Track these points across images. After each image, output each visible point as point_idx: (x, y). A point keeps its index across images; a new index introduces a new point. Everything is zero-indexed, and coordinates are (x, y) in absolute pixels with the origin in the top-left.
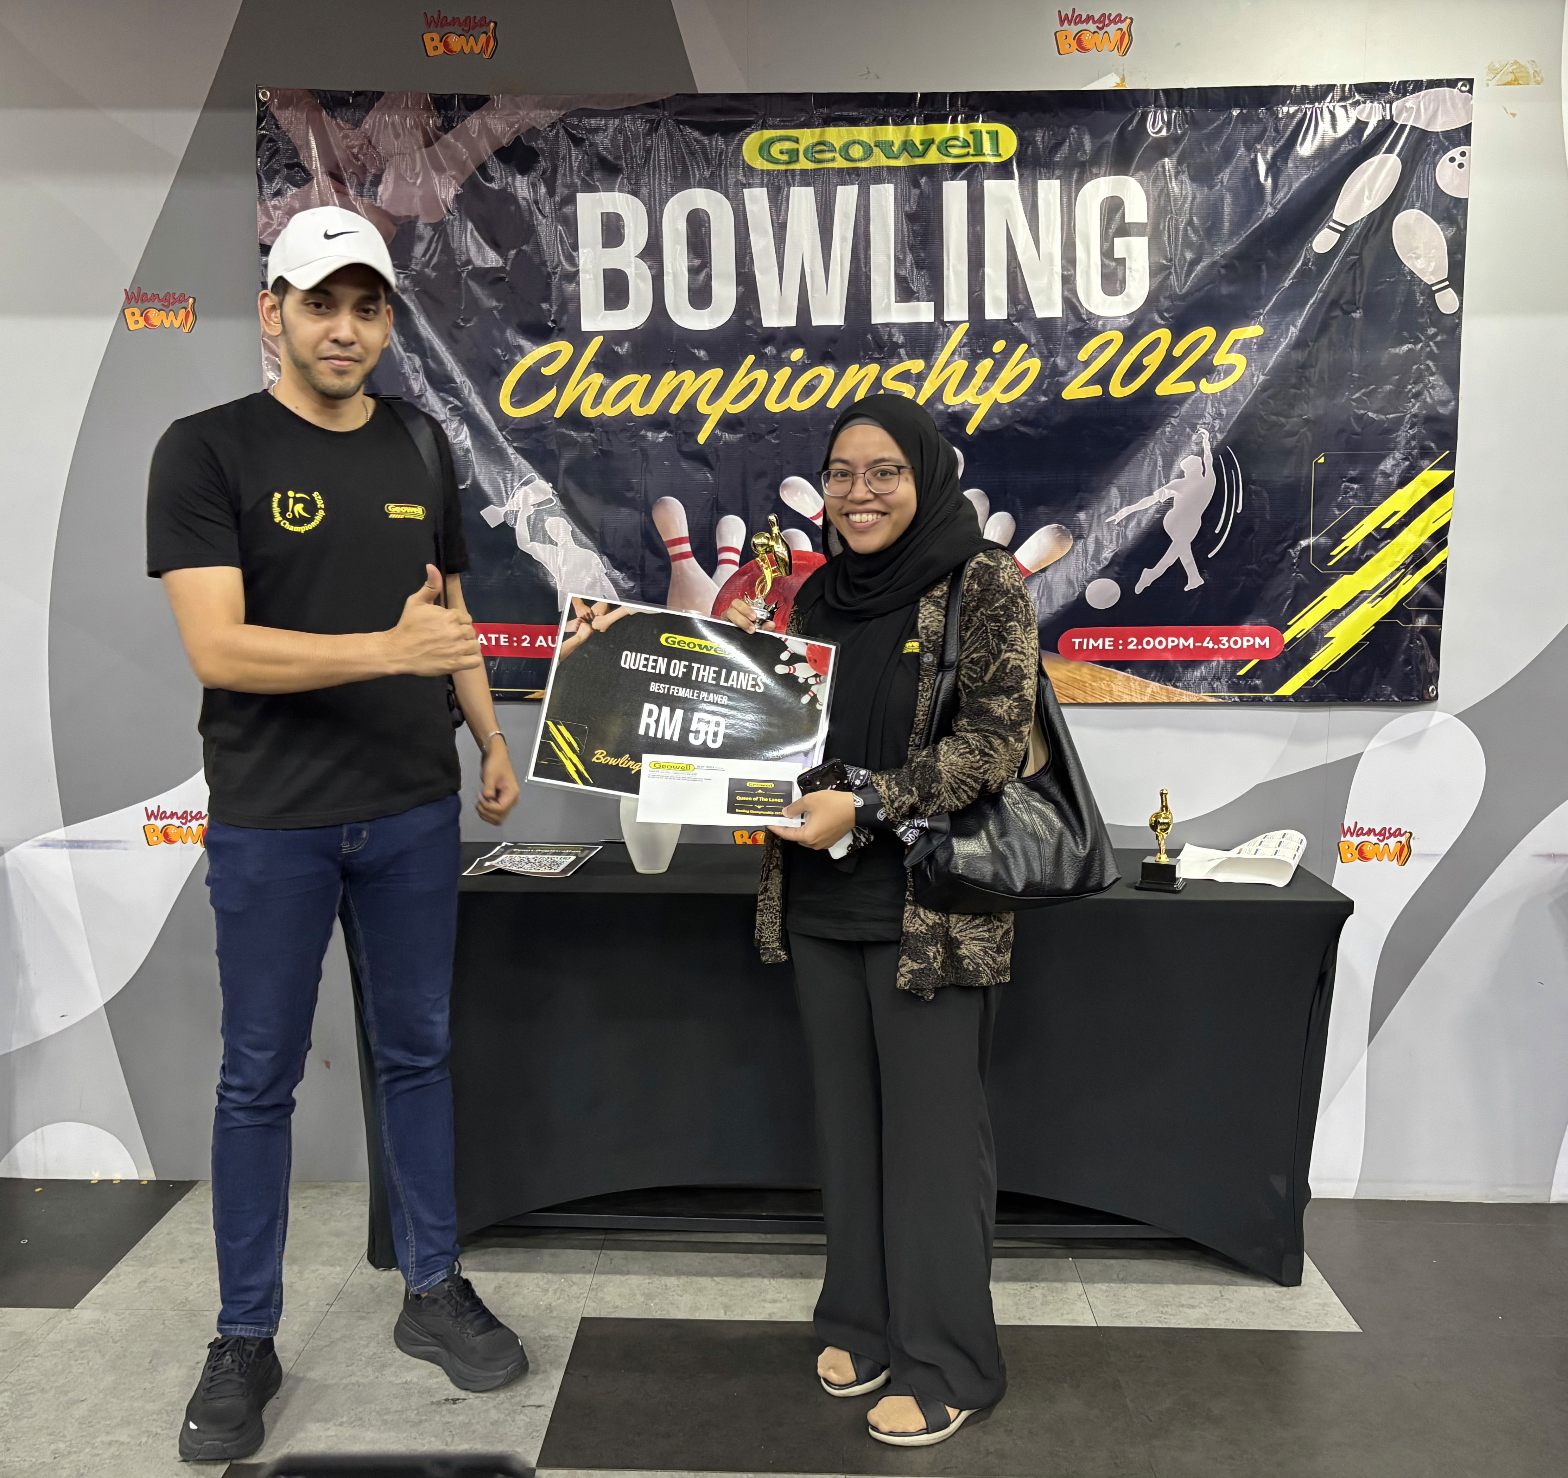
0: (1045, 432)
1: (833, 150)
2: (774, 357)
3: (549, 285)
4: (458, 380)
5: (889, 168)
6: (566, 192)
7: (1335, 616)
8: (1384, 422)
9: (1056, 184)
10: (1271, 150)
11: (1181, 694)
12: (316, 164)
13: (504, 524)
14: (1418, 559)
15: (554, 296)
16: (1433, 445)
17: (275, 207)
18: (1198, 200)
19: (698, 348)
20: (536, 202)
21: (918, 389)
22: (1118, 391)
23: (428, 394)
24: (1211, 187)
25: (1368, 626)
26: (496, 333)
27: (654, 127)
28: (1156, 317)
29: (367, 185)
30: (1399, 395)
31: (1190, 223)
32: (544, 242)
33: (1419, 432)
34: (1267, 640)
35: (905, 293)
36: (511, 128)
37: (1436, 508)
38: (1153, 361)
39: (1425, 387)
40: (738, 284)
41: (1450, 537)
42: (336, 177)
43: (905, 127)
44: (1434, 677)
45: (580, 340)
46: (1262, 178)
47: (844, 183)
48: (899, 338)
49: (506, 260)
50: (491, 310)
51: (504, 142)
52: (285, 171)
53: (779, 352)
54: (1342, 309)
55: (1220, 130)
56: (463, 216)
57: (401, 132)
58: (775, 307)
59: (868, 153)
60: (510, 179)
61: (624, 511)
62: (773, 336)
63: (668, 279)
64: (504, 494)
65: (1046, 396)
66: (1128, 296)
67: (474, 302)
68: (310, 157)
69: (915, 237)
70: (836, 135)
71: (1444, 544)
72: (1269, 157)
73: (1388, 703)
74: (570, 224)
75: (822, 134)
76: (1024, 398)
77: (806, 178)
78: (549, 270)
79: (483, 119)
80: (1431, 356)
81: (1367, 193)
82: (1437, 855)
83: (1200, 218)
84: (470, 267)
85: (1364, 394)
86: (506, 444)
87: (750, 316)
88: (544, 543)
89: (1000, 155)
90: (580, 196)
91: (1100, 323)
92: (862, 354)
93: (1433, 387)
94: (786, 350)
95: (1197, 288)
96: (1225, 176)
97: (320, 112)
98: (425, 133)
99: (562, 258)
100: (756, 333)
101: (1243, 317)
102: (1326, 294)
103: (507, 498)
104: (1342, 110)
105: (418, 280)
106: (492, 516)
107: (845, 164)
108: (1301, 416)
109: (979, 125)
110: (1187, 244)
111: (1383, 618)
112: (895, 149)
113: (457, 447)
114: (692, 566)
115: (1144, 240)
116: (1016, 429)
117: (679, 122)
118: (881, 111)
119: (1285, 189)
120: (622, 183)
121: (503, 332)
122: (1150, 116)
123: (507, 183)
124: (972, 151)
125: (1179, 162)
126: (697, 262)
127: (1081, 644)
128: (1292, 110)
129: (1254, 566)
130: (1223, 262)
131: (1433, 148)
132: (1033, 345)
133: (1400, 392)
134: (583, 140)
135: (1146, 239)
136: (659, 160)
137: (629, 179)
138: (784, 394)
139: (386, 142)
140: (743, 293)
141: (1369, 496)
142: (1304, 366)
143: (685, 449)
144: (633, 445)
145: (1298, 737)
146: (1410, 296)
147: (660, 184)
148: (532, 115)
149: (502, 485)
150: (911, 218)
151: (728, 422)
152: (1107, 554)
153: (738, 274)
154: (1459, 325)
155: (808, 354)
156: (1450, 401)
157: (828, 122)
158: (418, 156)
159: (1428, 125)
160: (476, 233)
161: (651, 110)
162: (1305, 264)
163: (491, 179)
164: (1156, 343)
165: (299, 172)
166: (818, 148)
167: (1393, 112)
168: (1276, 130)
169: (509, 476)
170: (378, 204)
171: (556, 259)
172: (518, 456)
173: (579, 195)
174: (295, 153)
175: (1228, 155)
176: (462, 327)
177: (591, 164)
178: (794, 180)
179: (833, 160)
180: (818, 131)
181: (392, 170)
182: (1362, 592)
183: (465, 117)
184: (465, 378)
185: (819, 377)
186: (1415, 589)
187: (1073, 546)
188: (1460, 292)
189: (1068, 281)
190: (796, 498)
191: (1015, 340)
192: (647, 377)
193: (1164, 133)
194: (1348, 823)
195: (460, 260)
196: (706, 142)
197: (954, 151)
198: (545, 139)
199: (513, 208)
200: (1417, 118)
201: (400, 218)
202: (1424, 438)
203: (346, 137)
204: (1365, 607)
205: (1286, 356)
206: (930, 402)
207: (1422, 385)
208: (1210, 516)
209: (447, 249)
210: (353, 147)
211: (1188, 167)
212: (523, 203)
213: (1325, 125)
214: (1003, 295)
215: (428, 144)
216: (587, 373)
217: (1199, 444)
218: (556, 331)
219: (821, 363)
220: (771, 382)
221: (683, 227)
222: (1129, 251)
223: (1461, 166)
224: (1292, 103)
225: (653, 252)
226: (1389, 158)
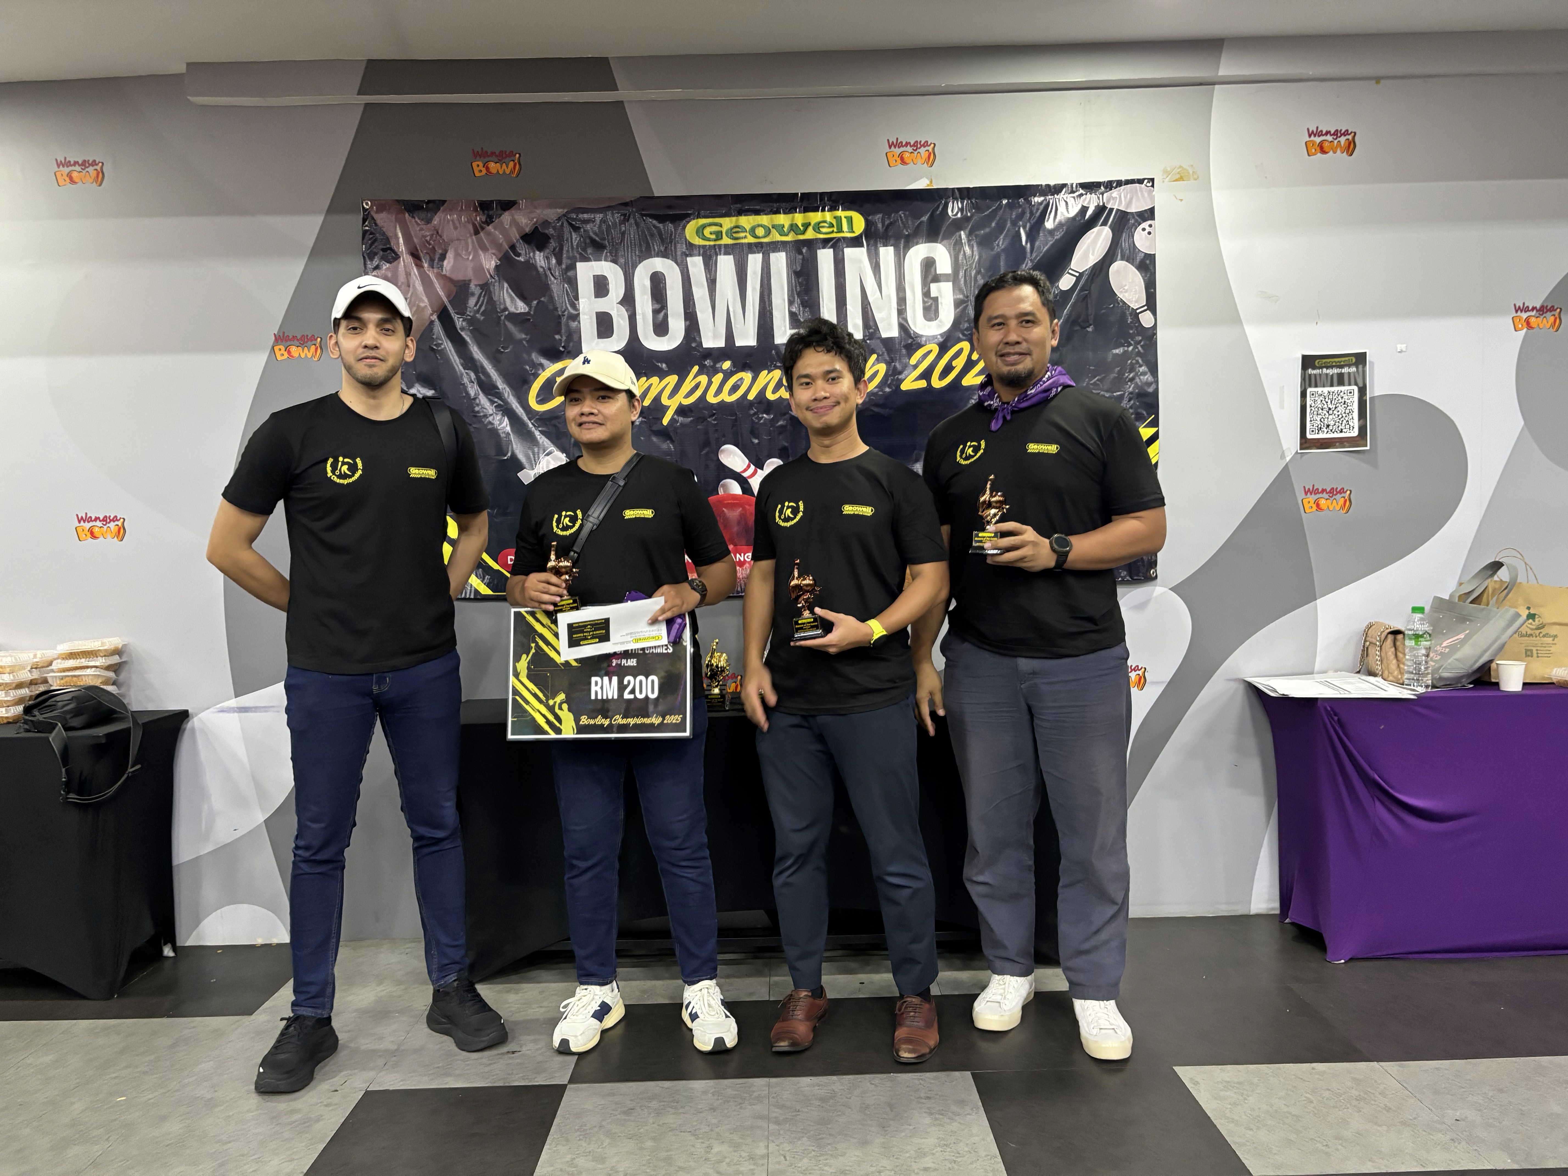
0: (891, 411)
1: (745, 231)
2: (711, 367)
3: (559, 323)
4: (500, 387)
5: (782, 242)
6: (569, 262)
9: (891, 249)
10: (1028, 225)
12: (402, 248)
15: (563, 331)
16: (1145, 413)
18: (983, 257)
19: (661, 362)
20: (550, 269)
22: (937, 383)
23: (480, 397)
24: (991, 250)
26: (525, 356)
27: (626, 219)
28: (961, 336)
29: (436, 261)
30: (1120, 382)
31: (978, 271)
32: (556, 295)
33: (1134, 403)
36: (531, 221)
38: (959, 364)
39: (1136, 374)
40: (686, 319)
42: (415, 256)
43: (791, 215)
44: (1154, 565)
46: (1024, 243)
47: (754, 253)
49: (530, 307)
50: (521, 341)
51: (527, 230)
52: (381, 253)
53: (715, 363)
54: (1080, 325)
55: (995, 213)
56: (501, 279)
57: (458, 225)
58: (710, 334)
59: (768, 232)
60: (531, 254)
62: (710, 353)
63: (639, 317)
64: (533, 462)
65: (889, 387)
66: (941, 321)
67: (509, 336)
68: (398, 243)
69: (800, 287)
70: (746, 221)
72: (1027, 229)
74: (573, 282)
75: (737, 221)
76: (877, 389)
77: (728, 250)
78: (560, 313)
79: (512, 216)
80: (1139, 354)
81: (1091, 252)
82: (1162, 682)
83: (985, 270)
84: (507, 313)
85: (1098, 380)
86: (533, 429)
87: (694, 340)
89: (854, 232)
90: (580, 266)
91: (924, 339)
92: (769, 364)
93: (1142, 374)
94: (719, 362)
96: (999, 242)
97: (404, 214)
98: (474, 226)
99: (568, 306)
100: (699, 351)
102: (1069, 315)
103: (536, 464)
104: (1073, 199)
105: (472, 321)
106: (525, 476)
107: (754, 240)
109: (840, 213)
112: (785, 229)
113: (500, 432)
115: (950, 285)
116: (873, 411)
117: (643, 215)
118: (775, 205)
119: (1038, 250)
120: (606, 256)
121: (530, 356)
122: (950, 205)
123: (530, 257)
124: (835, 230)
125: (970, 234)
126: (657, 306)
128: (1041, 199)
132: (881, 355)
133: (1121, 378)
134: (579, 228)
136: (631, 240)
137: (610, 252)
138: (719, 391)
139: (449, 233)
140: (689, 326)
143: (655, 428)
146: (1123, 316)
147: (632, 255)
148: (545, 212)
149: (532, 456)
150: (797, 274)
151: (682, 410)
153: (686, 313)
154: (1156, 334)
155: (734, 364)
156: (1151, 384)
157: (740, 213)
158: (470, 241)
159: (1127, 207)
160: (510, 291)
161: (623, 207)
163: (519, 255)
164: (960, 351)
165: (390, 253)
166: (735, 230)
167: (1105, 201)
169: (536, 450)
170: (444, 272)
171: (564, 307)
172: (543, 437)
173: (578, 264)
174: (388, 240)
175: (1000, 228)
176: (502, 352)
177: (585, 244)
178: (720, 251)
179: (745, 237)
180: (734, 219)
181: (452, 250)
183: (501, 215)
184: (505, 386)
185: (741, 379)
188: (1154, 313)
189: (901, 312)
190: (729, 459)
193: (959, 215)
195: (500, 308)
196: (662, 227)
197: (824, 230)
198: (554, 228)
199: (534, 273)
200: (1119, 205)
201: (458, 281)
202: (1138, 407)
203: (421, 229)
207: (1134, 373)
209: (491, 301)
210: (427, 236)
211: (976, 237)
212: (541, 270)
213: (1062, 208)
214: (860, 322)
215: (477, 233)
218: (565, 353)
219: (743, 370)
220: (710, 383)
221: (648, 283)
222: (939, 291)
223: (1149, 233)
224: (1040, 196)
225: (628, 300)
226: (1104, 229)
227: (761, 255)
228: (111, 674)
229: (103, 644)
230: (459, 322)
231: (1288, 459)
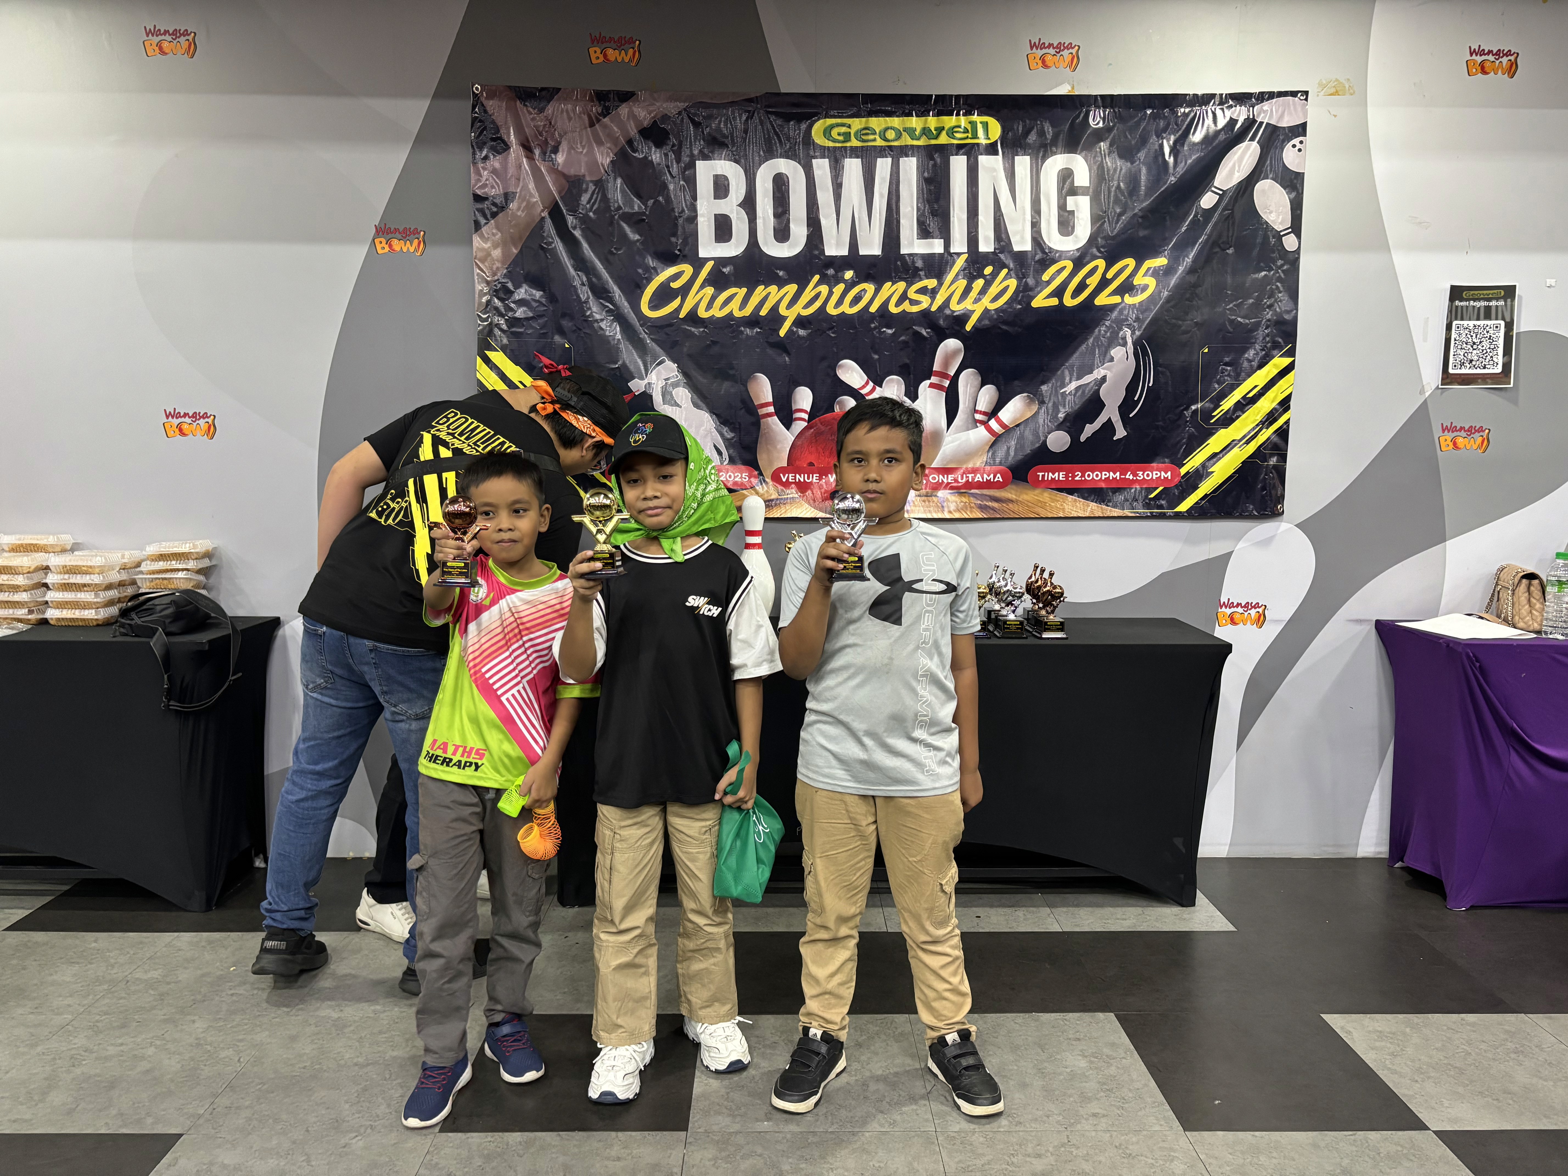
0: (1020, 330)
1: (875, 134)
2: (833, 276)
3: (676, 225)
4: (613, 291)
5: (912, 146)
6: (689, 160)
7: (1215, 457)
8: (1248, 324)
9: (1027, 158)
10: (1172, 138)
11: (1111, 511)
12: (512, 138)
13: (644, 393)
14: (1271, 418)
15: (680, 233)
16: (1280, 340)
17: (484, 169)
18: (1123, 171)
19: (780, 270)
20: (668, 167)
21: (933, 298)
22: (1069, 302)
23: (590, 301)
24: (1132, 163)
25: (1237, 464)
26: (638, 259)
27: (750, 116)
28: (1096, 251)
29: (548, 154)
30: (1258, 307)
31: (1118, 187)
32: (672, 195)
33: (1272, 331)
34: (1169, 473)
35: (924, 233)
36: (650, 114)
37: (1283, 383)
38: (1093, 282)
39: (1276, 300)
40: (808, 226)
41: (1292, 403)
42: (527, 148)
43: (923, 118)
44: (1281, 499)
45: (698, 263)
46: (1167, 157)
47: (882, 157)
48: (919, 264)
49: (646, 206)
50: (635, 242)
51: (646, 124)
52: (491, 143)
53: (837, 273)
54: (1220, 247)
55: (1138, 124)
56: (616, 175)
57: (573, 116)
58: (833, 242)
59: (899, 136)
60: (648, 150)
61: (726, 385)
62: (832, 262)
63: (759, 222)
64: (644, 371)
65: (1021, 305)
66: (1076, 237)
67: (625, 236)
68: (508, 133)
69: (930, 195)
70: (877, 123)
71: (1287, 409)
72: (1171, 142)
73: (1251, 517)
74: (692, 182)
75: (867, 122)
76: (1006, 306)
77: (855, 152)
78: (676, 214)
79: (630, 108)
80: (1279, 279)
81: (1237, 168)
82: (1283, 621)
83: (1125, 184)
84: (621, 211)
85: (1235, 305)
86: (645, 336)
87: (817, 248)
88: (672, 406)
89: (989, 139)
90: (700, 164)
91: (1057, 255)
92: (893, 274)
93: (1281, 301)
94: (841, 271)
95: (1123, 231)
96: (1142, 155)
97: (516, 102)
98: (590, 117)
99: (684, 206)
100: (820, 259)
101: (1154, 253)
102: (1210, 236)
103: (647, 374)
104: (1221, 112)
105: (584, 219)
106: (637, 386)
107: (884, 143)
108: (1192, 320)
109: (975, 118)
110: (1117, 201)
111: (1249, 458)
112: (917, 133)
113: (611, 338)
114: (775, 422)
116: (999, 328)
117: (767, 113)
118: (907, 107)
119: (1183, 164)
120: (726, 154)
121: (644, 258)
122: (1091, 114)
123: (646, 153)
124: (970, 136)
125: (1111, 145)
126: (780, 210)
127: (1043, 476)
128: (1187, 110)
129: (1160, 423)
130: (1140, 214)
131: (1281, 137)
132: (1011, 270)
133: (1259, 304)
134: (700, 124)
135: (1088, 198)
136: (754, 139)
137: (731, 151)
138: (840, 302)
139: (562, 123)
140: (812, 231)
141: (1238, 375)
142: (1195, 286)
143: (771, 340)
144: (733, 337)
145: (1190, 541)
146: (1266, 238)
147: (754, 155)
148: (664, 105)
149: (641, 364)
150: (928, 181)
151: (800, 322)
152: (1061, 415)
153: (809, 218)
154: (1298, 259)
155: (856, 275)
156: (1292, 311)
157: (871, 114)
158: (584, 133)
159: (1278, 122)
160: (624, 186)
161: (748, 104)
162: (1195, 216)
164: (1096, 268)
165: (499, 144)
166: (864, 132)
167: (1255, 113)
168: (1177, 124)
169: (647, 358)
170: (556, 166)
171: (682, 209)
172: (654, 344)
173: (697, 162)
174: (497, 130)
175: (1144, 141)
176: (614, 254)
177: (706, 140)
178: (847, 154)
179: (875, 140)
180: (864, 120)
181: (566, 143)
182: (1233, 441)
183: (618, 106)
184: (617, 290)
185: (864, 291)
186: (1268, 439)
187: (1039, 409)
188: (1299, 236)
189: (1035, 225)
190: (847, 375)
191: (999, 265)
192: (744, 290)
193: (1101, 125)
194: (1224, 599)
195: (613, 207)
196: (786, 126)
198: (674, 123)
199: (651, 171)
200: (1271, 117)
201: (570, 177)
202: (1275, 336)
203: (533, 119)
204: (1236, 450)
205: (1182, 279)
206: (941, 308)
207: (1273, 300)
208: (1131, 388)
209: (605, 199)
210: (540, 126)
211: (1117, 148)
212: (658, 167)
213: (1209, 121)
214: (991, 234)
215: (592, 125)
216: (702, 287)
217: (1124, 339)
218: (681, 257)
219: (866, 281)
220: (831, 293)
221: (770, 186)
222: (1077, 205)
223: (1300, 150)
224: (1187, 106)
225: (749, 204)
226: (1251, 145)
227: (889, 160)
228: (201, 578)
229: (195, 546)
230: (570, 220)
231: (1427, 394)
